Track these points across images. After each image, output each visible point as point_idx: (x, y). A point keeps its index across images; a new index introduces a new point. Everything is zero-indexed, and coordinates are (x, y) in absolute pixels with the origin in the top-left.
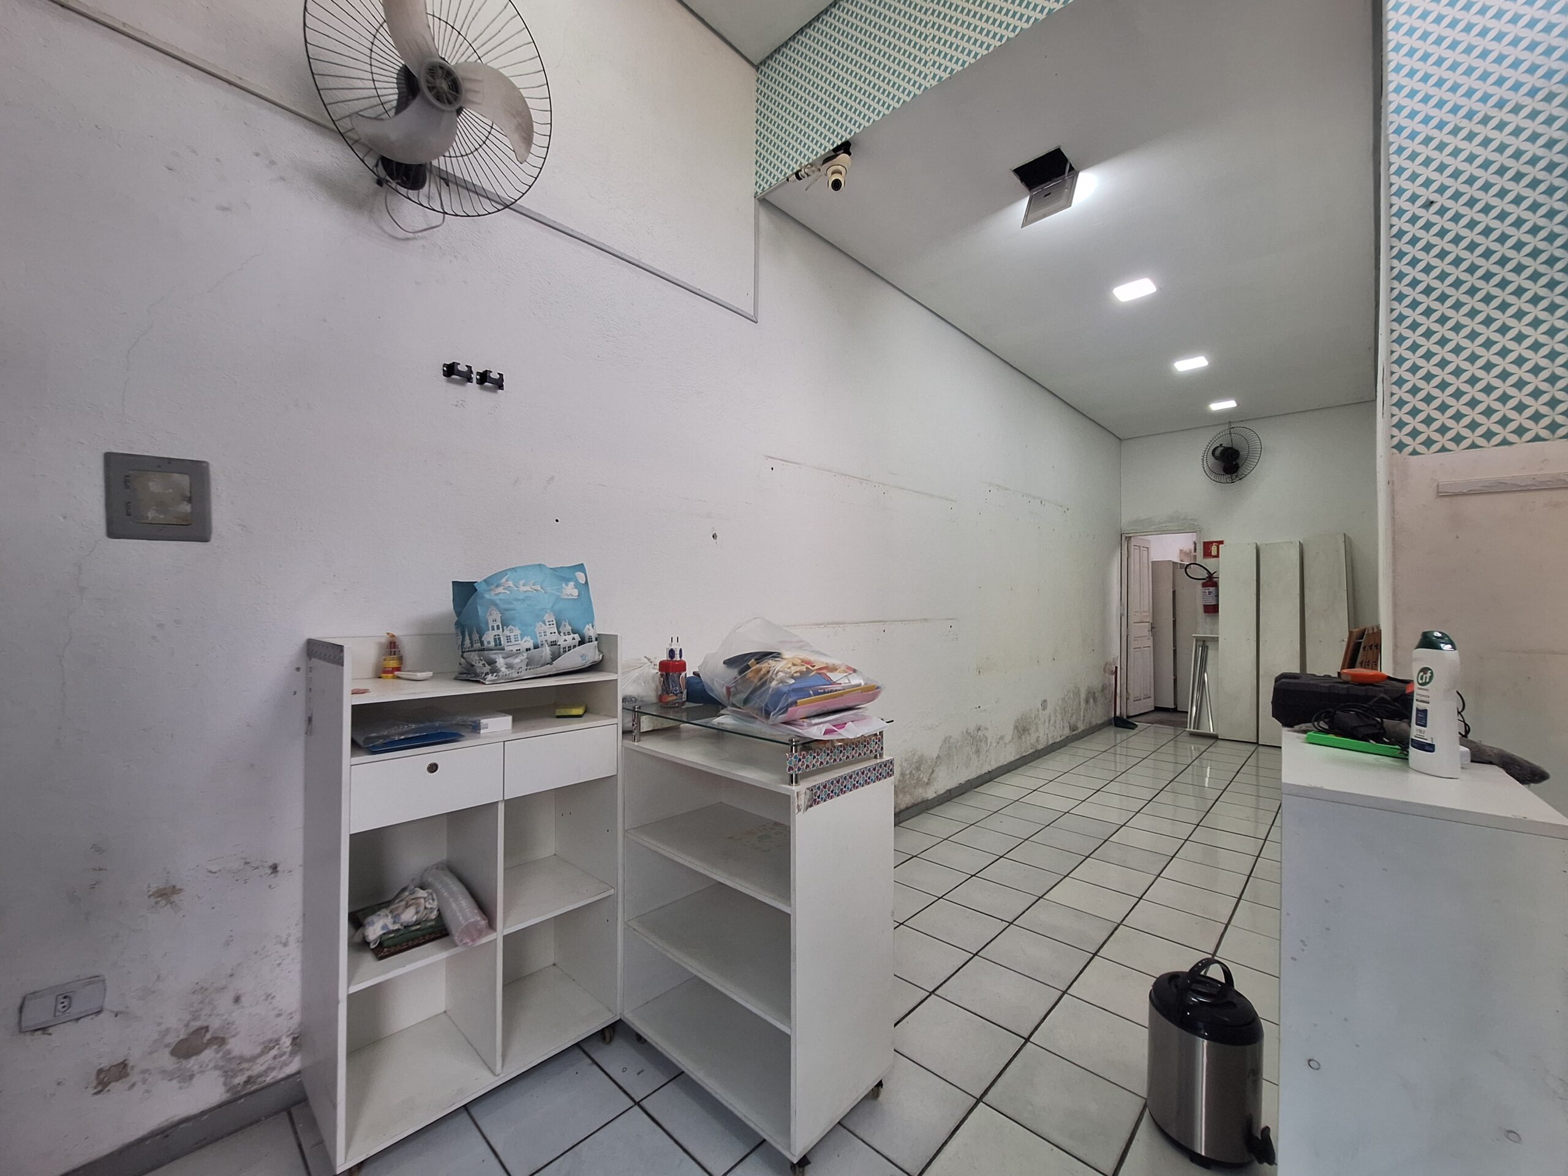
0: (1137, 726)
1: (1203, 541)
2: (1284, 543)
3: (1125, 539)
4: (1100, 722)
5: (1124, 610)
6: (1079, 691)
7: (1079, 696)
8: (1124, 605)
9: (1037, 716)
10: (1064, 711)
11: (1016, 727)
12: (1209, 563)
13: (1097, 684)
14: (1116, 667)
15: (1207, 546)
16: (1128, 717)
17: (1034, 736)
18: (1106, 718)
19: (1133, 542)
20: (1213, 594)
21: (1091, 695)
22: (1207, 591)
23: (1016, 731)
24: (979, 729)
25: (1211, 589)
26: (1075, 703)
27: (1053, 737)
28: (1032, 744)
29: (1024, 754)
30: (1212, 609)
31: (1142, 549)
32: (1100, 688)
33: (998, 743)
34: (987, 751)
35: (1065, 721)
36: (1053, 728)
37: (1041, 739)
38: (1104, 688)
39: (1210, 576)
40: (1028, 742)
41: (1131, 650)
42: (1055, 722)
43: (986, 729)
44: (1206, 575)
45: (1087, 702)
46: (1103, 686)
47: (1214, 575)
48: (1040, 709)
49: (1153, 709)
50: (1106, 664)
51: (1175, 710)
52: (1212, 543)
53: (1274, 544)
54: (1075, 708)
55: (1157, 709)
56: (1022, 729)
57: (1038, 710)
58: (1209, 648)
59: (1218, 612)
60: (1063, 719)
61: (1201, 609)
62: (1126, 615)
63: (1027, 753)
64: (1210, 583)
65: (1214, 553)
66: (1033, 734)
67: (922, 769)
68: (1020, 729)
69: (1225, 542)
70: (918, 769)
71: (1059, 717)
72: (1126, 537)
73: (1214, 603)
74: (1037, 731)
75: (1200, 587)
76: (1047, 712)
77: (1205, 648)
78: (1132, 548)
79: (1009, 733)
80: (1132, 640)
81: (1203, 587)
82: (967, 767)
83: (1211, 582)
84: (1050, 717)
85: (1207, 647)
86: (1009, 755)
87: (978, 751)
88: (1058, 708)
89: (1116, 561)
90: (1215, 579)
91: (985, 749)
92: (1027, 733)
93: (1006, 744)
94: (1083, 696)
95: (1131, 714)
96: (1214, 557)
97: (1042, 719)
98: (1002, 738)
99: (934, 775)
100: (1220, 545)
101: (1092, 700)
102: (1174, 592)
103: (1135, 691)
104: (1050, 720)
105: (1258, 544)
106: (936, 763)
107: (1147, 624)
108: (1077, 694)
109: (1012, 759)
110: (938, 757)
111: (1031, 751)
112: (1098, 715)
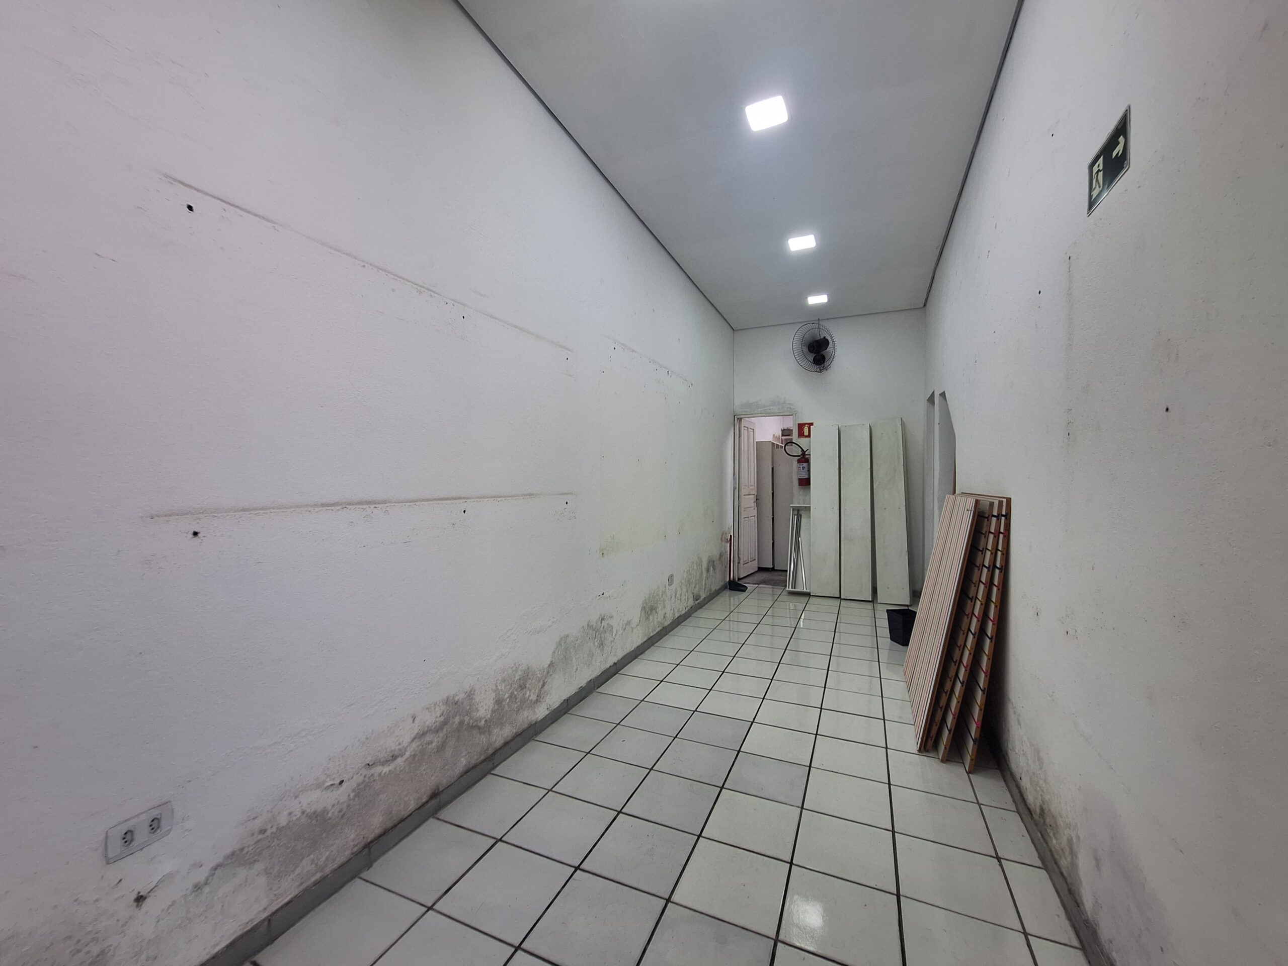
0: (746, 588)
1: (797, 423)
2: (858, 425)
3: (737, 419)
4: (717, 588)
5: (736, 484)
6: (701, 562)
7: (702, 565)
8: (736, 479)
9: (664, 592)
10: (689, 582)
11: (644, 608)
12: (803, 442)
13: (715, 553)
14: (731, 536)
15: (801, 426)
16: (739, 579)
17: (661, 613)
18: (722, 584)
19: (743, 423)
20: (806, 469)
21: (711, 563)
22: (801, 466)
23: (643, 611)
24: (603, 619)
25: (805, 465)
26: (698, 573)
27: (678, 611)
28: (658, 622)
29: (652, 635)
30: (805, 483)
31: (749, 430)
32: (718, 556)
33: (625, 629)
34: (612, 641)
35: (689, 591)
36: (679, 601)
37: (668, 615)
38: (721, 555)
39: (804, 452)
40: (655, 622)
41: (742, 520)
42: (681, 595)
43: (611, 617)
44: (800, 453)
45: (708, 570)
46: (721, 554)
47: (806, 453)
48: (667, 585)
49: (757, 569)
50: (723, 534)
51: (773, 569)
52: (804, 424)
53: (850, 425)
54: (698, 578)
55: (761, 569)
56: (649, 609)
57: (665, 587)
58: (802, 516)
59: (810, 484)
60: (687, 591)
61: (796, 482)
62: (737, 489)
63: (654, 633)
64: (803, 460)
65: (806, 433)
66: (660, 612)
67: (528, 686)
68: (647, 609)
69: (814, 424)
70: (522, 687)
71: (684, 590)
72: (738, 418)
73: (807, 477)
74: (664, 607)
75: (795, 463)
76: (674, 586)
77: (799, 517)
78: (743, 428)
79: (636, 615)
80: (742, 511)
81: (798, 463)
82: (588, 666)
83: (804, 458)
84: (676, 591)
85: (801, 516)
86: (636, 639)
87: (602, 644)
88: (683, 581)
89: (730, 438)
90: (807, 456)
91: (610, 639)
92: (654, 611)
93: (633, 628)
94: (705, 566)
95: (742, 577)
96: (806, 437)
97: (669, 595)
98: (628, 623)
99: (546, 688)
100: (811, 427)
101: (712, 568)
102: (773, 468)
103: (744, 557)
104: (676, 594)
105: (840, 426)
106: (548, 672)
107: (753, 496)
108: (700, 564)
109: (639, 642)
110: (551, 664)
111: (658, 629)
112: (717, 580)
